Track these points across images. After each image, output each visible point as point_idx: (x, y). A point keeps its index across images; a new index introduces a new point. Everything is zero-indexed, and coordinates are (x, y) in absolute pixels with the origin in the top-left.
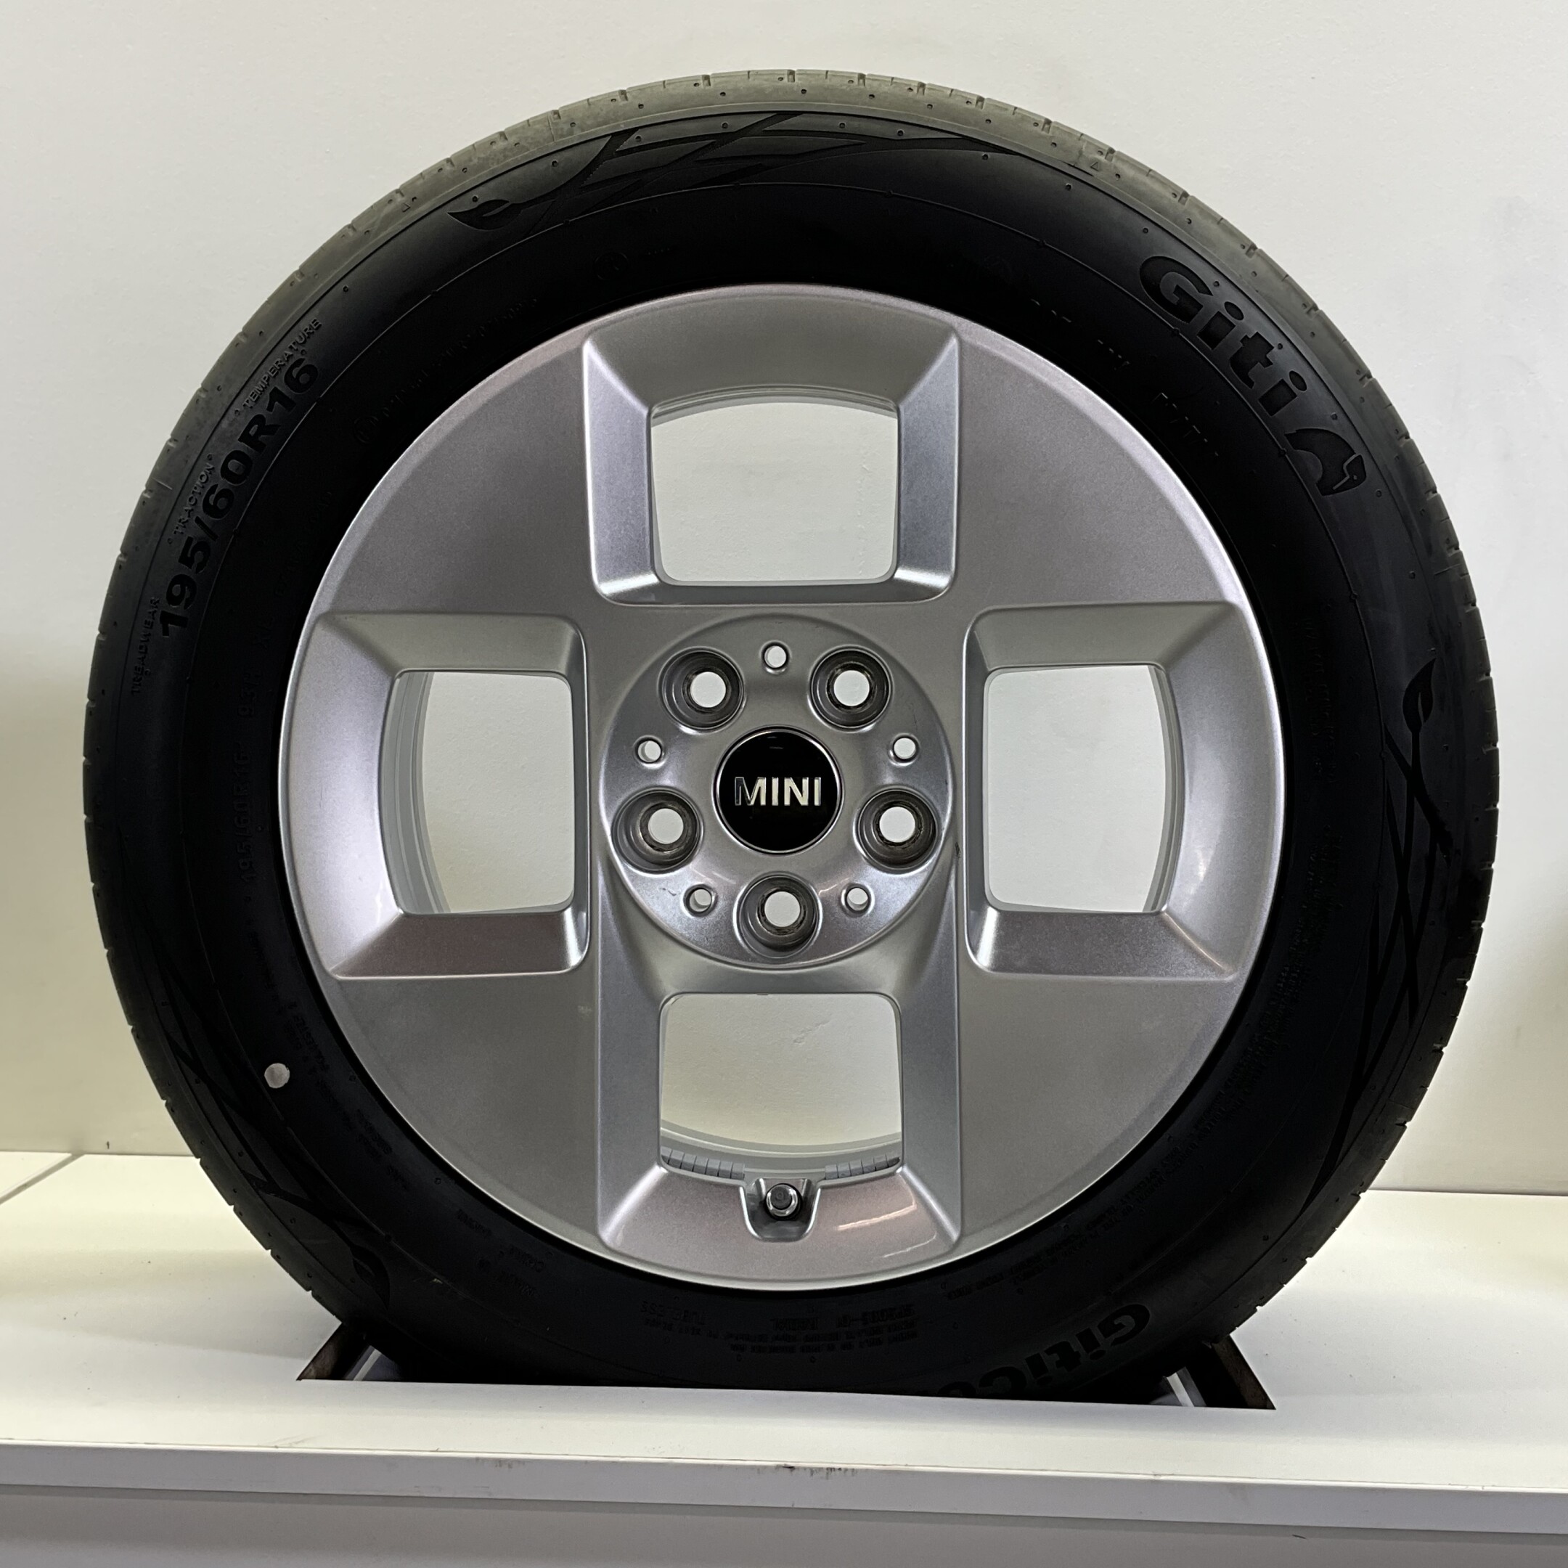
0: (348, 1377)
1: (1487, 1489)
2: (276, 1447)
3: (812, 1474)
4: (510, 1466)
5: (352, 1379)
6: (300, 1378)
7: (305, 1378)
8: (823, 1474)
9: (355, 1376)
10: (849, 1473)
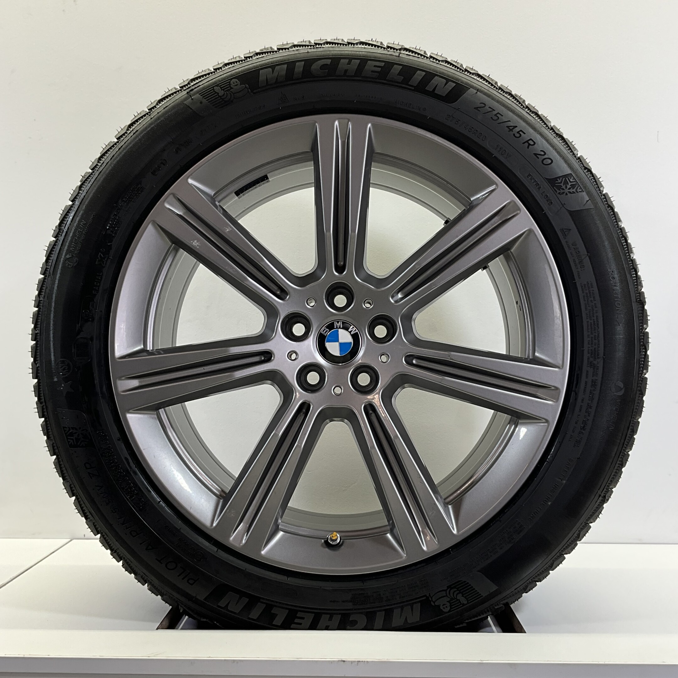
0: (176, 627)
1: (606, 663)
2: (149, 657)
3: (352, 663)
4: (237, 663)
5: (177, 629)
6: (157, 629)
7: (159, 629)
8: (357, 662)
9: (179, 627)
10: (366, 663)
